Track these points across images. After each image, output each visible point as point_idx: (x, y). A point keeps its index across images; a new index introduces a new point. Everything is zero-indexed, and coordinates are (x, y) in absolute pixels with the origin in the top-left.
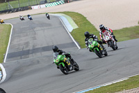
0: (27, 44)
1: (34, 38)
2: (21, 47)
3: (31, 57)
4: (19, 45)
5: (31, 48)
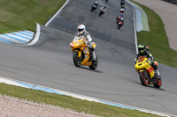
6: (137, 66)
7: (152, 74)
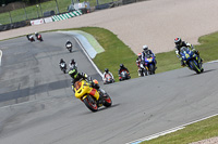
0: (25, 79)
1: (36, 70)
2: (16, 84)
3: (32, 99)
4: (13, 81)
5: (32, 86)
6: (77, 94)
7: (97, 95)
